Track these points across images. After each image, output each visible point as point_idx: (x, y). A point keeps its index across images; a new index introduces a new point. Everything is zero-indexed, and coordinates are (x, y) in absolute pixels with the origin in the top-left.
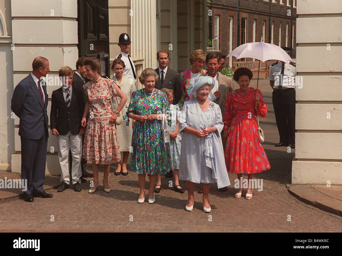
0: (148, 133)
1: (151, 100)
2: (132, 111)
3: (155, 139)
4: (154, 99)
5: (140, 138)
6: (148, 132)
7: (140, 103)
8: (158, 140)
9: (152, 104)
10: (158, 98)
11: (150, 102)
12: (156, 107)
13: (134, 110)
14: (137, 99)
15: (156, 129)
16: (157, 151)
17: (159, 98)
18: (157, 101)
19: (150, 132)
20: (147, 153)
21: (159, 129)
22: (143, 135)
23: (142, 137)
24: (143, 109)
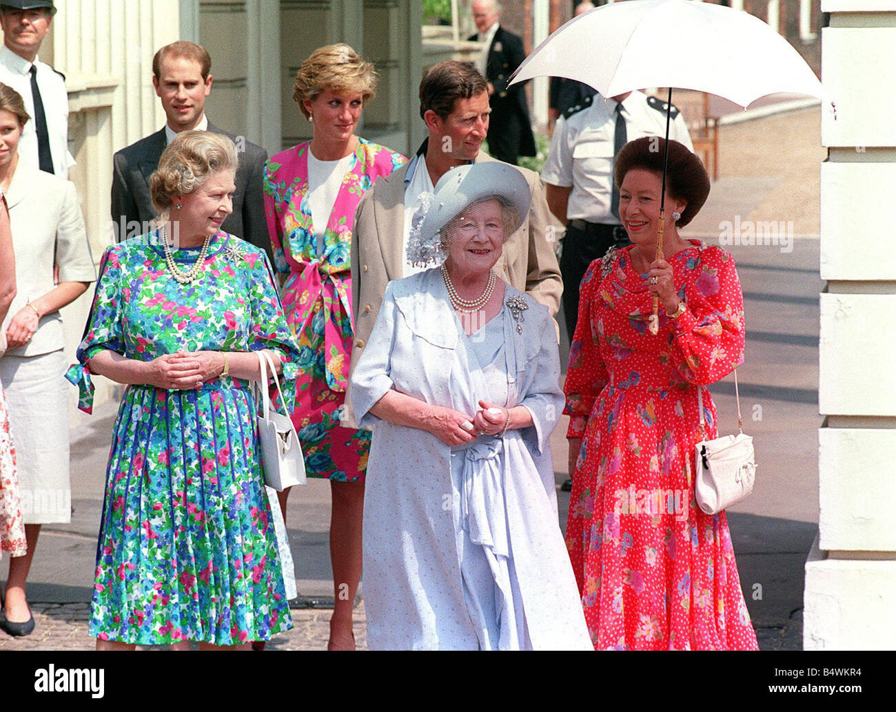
0: (191, 444)
1: (201, 282)
2: (106, 339)
3: (222, 470)
4: (214, 279)
5: (152, 466)
6: (190, 438)
7: (145, 299)
8: (237, 475)
9: (208, 299)
10: (232, 273)
11: (196, 291)
12: (227, 317)
13: (116, 338)
14: (131, 280)
15: (227, 421)
16: (236, 529)
17: (237, 272)
18: (226, 285)
19: (201, 438)
20: (190, 538)
21: (245, 419)
22: (169, 451)
23: (159, 462)
24: (163, 328)
